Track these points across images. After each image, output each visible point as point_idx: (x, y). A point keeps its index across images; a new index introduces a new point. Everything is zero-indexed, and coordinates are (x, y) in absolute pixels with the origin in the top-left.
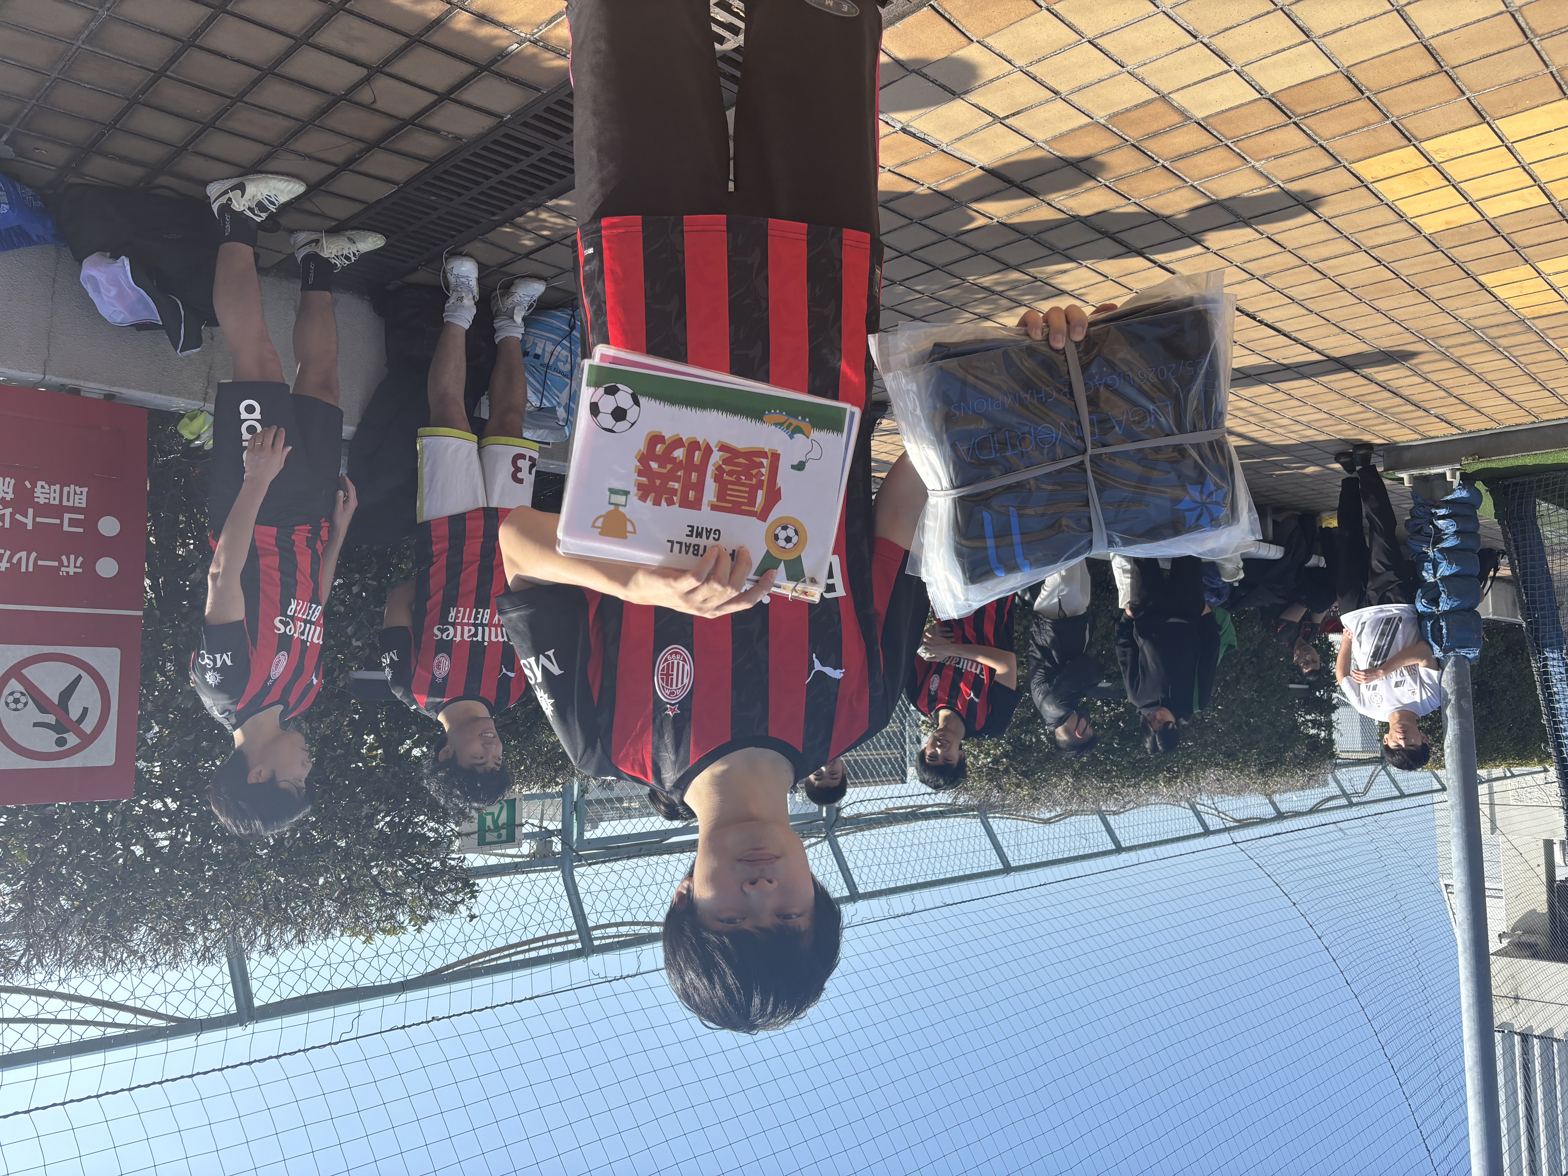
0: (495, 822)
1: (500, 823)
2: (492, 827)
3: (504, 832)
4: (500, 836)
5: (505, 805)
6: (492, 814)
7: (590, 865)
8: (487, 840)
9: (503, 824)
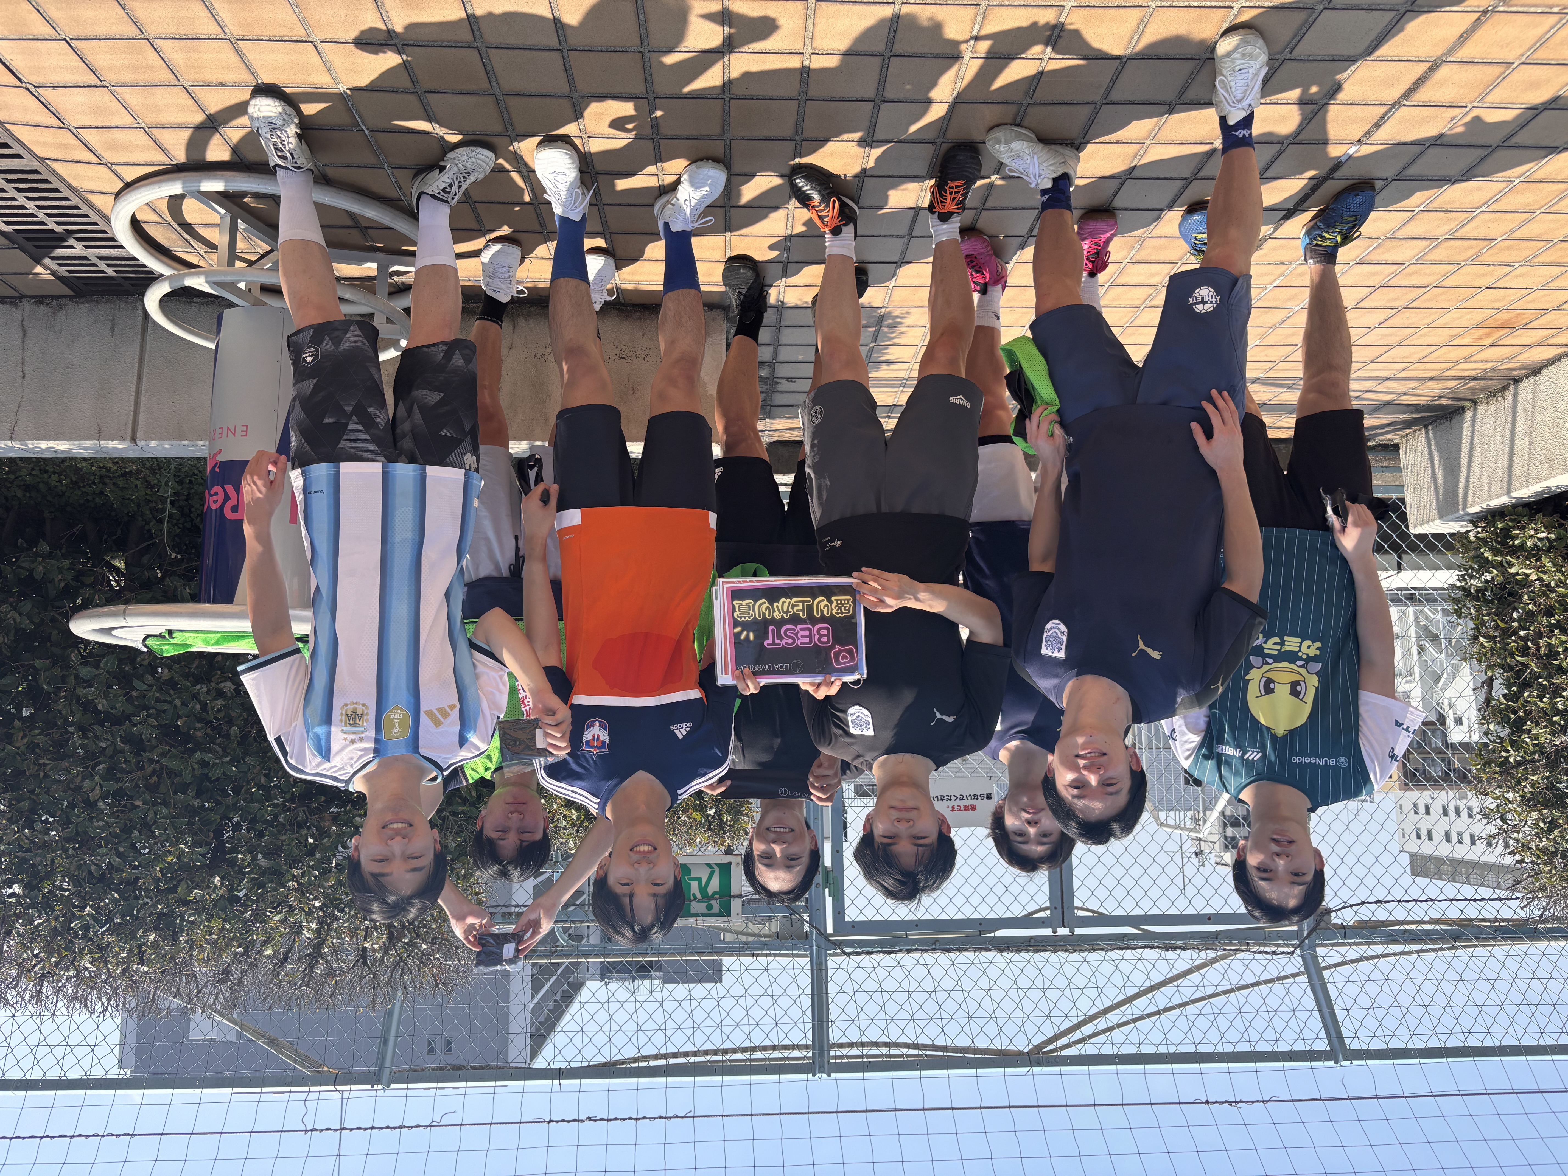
0: (703, 889)
1: (710, 891)
2: (699, 896)
3: (715, 904)
4: (710, 907)
5: (717, 870)
6: (699, 880)
7: (848, 954)
8: (693, 911)
9: (715, 893)
